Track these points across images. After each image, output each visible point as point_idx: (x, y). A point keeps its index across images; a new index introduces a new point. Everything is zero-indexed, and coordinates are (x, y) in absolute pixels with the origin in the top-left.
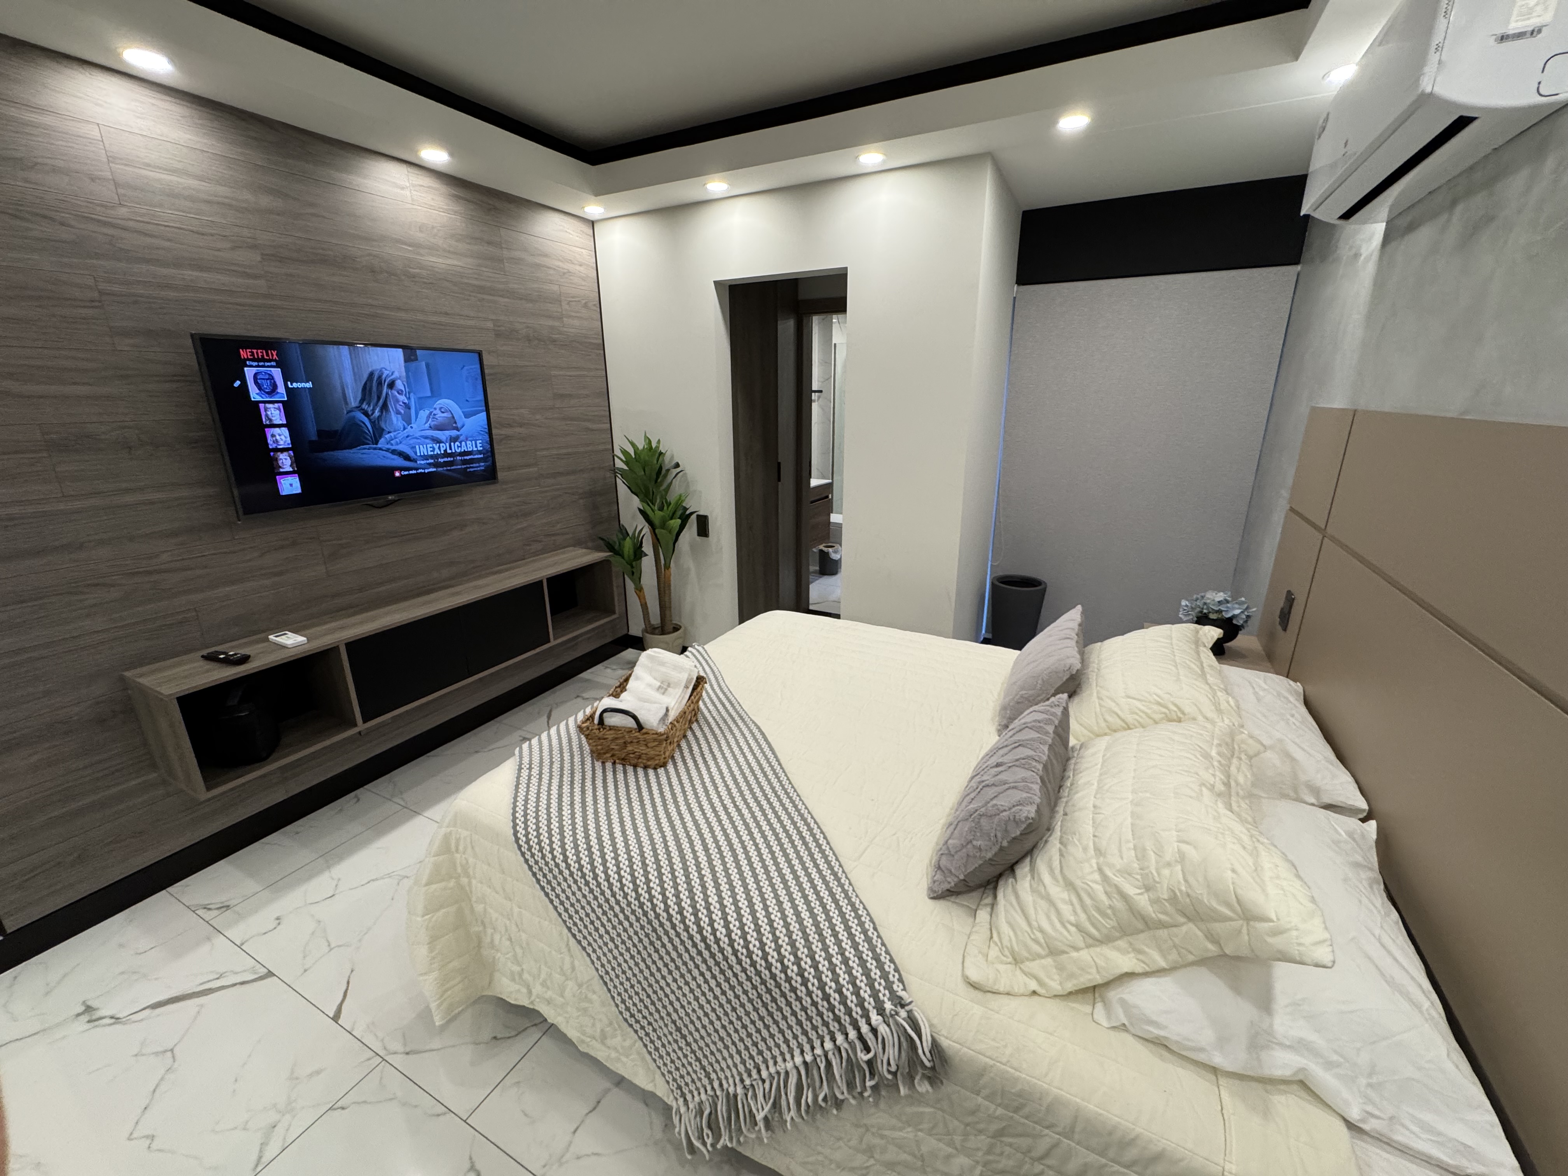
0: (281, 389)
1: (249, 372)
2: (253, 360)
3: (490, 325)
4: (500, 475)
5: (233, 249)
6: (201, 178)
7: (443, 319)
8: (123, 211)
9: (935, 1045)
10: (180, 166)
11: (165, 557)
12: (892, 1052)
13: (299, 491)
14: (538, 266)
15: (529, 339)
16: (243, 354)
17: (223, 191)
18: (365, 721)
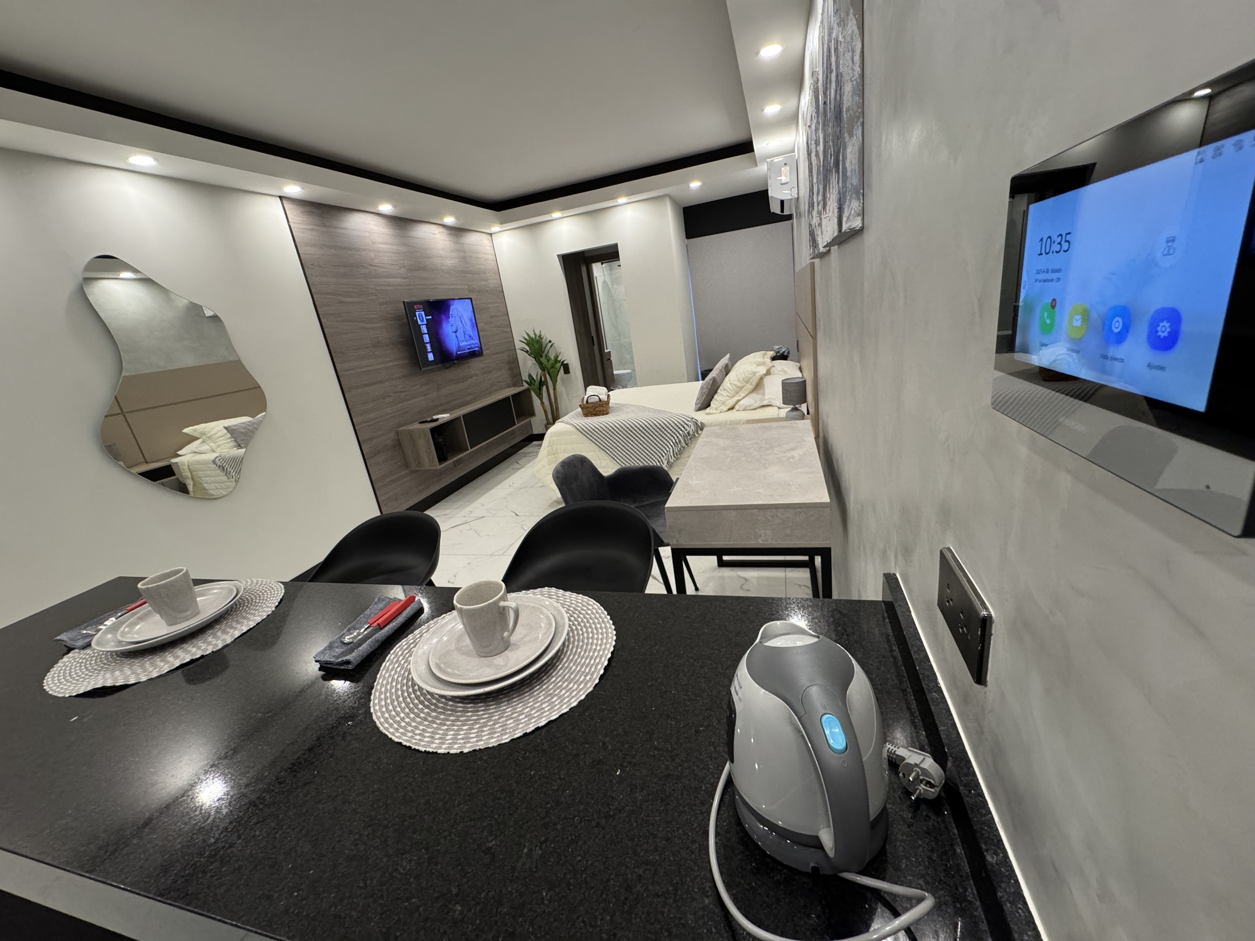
0: (425, 320)
1: (417, 313)
2: (418, 309)
3: (466, 287)
4: (484, 352)
5: (400, 268)
6: (390, 244)
7: (453, 287)
8: (376, 261)
9: (701, 423)
10: (385, 241)
11: (400, 387)
12: (693, 427)
13: (433, 359)
14: (477, 258)
15: (479, 291)
16: (415, 307)
17: (395, 247)
18: (471, 448)
